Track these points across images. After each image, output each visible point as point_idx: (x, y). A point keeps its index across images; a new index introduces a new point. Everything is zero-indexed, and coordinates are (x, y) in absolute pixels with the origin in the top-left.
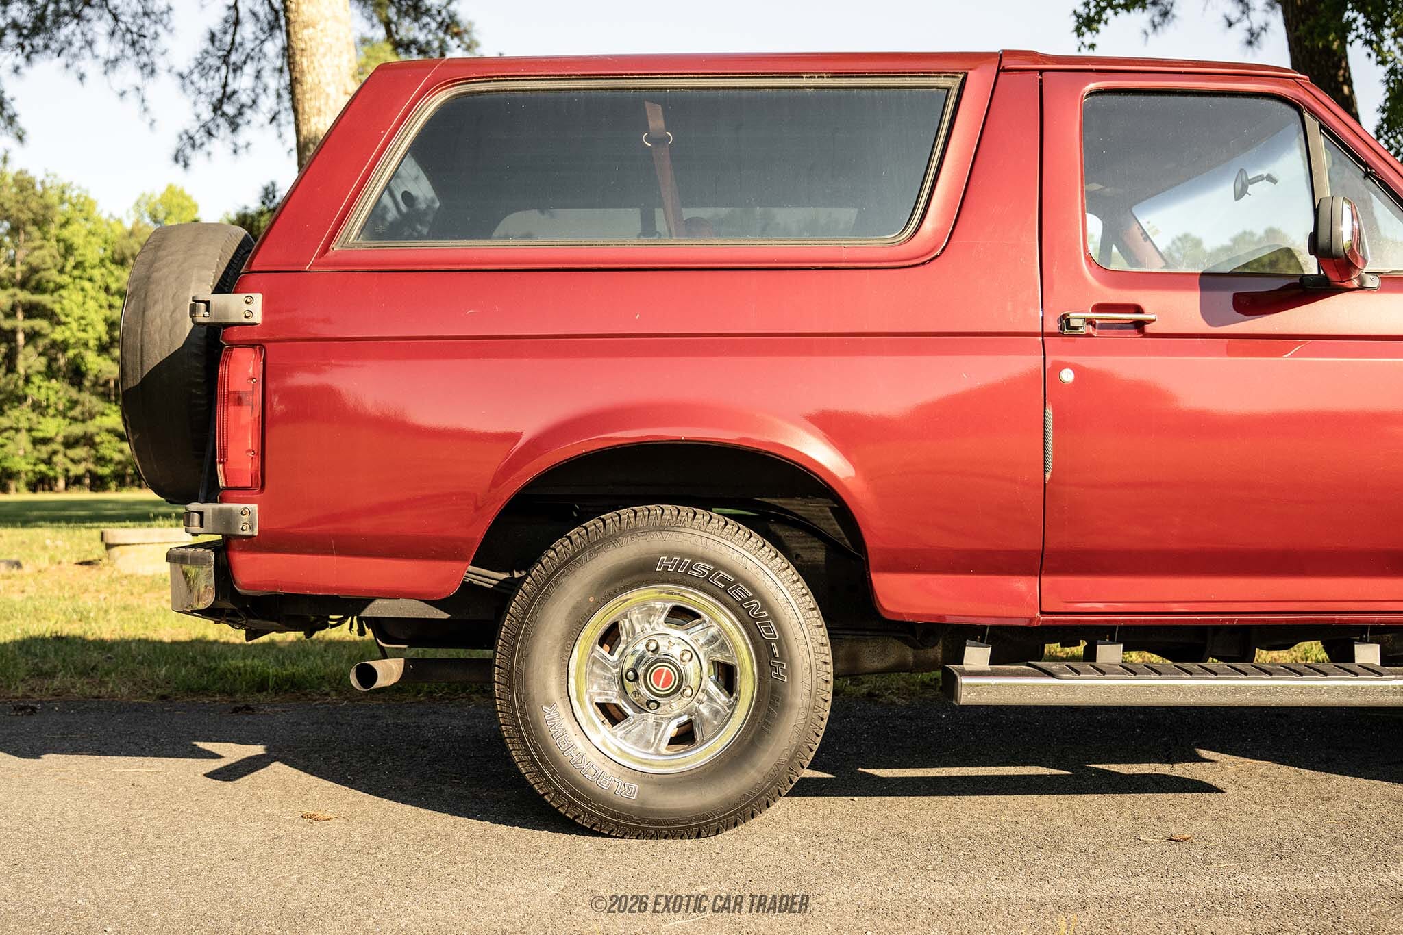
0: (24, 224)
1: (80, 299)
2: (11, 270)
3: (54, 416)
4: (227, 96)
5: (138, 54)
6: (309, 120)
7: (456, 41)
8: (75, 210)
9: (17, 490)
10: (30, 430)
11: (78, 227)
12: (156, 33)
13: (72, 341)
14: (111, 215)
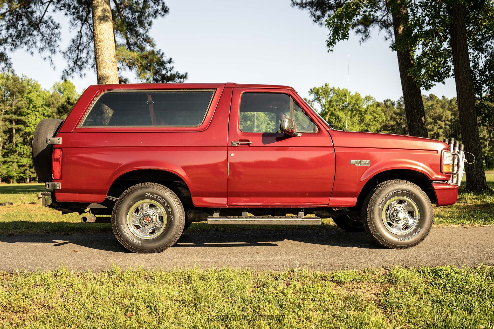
0: (15, 92)
1: (35, 118)
2: (11, 108)
3: (26, 157)
4: (78, 59)
5: (50, 46)
6: (101, 70)
7: (149, 44)
8: (33, 88)
9: (13, 183)
10: (17, 162)
11: (34, 94)
12: (55, 40)
13: (32, 132)
14: (45, 89)
